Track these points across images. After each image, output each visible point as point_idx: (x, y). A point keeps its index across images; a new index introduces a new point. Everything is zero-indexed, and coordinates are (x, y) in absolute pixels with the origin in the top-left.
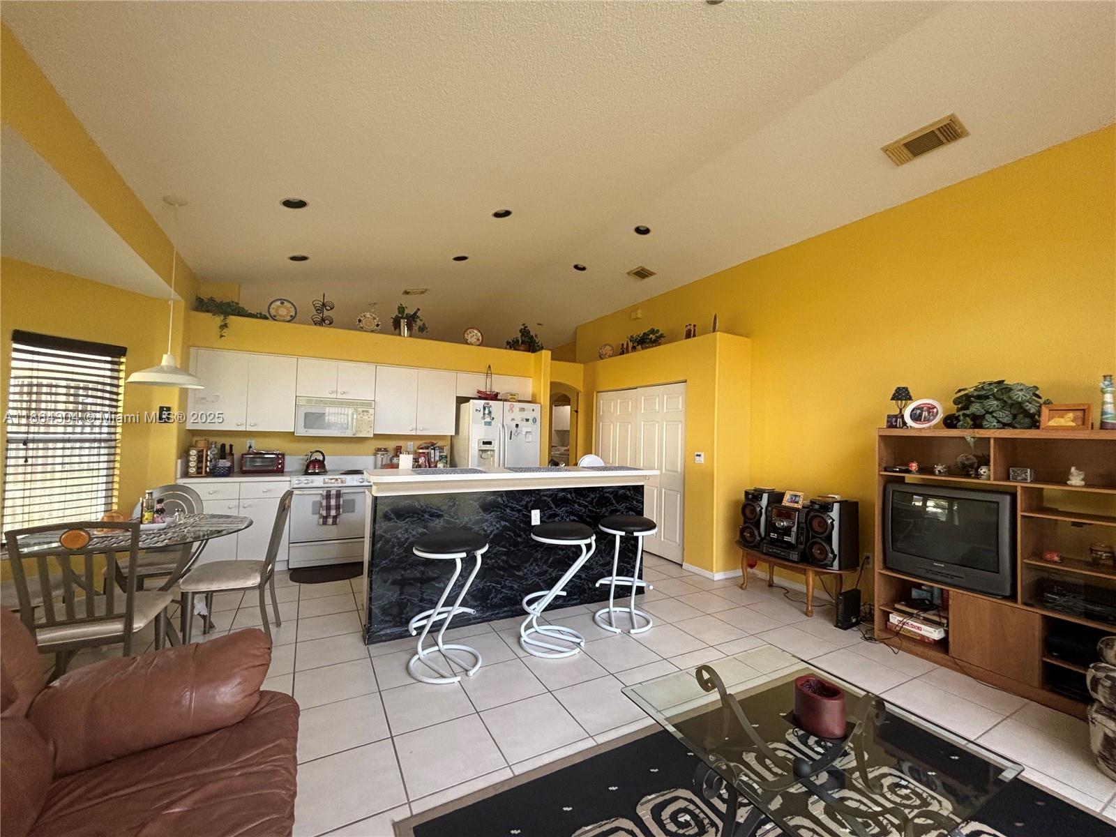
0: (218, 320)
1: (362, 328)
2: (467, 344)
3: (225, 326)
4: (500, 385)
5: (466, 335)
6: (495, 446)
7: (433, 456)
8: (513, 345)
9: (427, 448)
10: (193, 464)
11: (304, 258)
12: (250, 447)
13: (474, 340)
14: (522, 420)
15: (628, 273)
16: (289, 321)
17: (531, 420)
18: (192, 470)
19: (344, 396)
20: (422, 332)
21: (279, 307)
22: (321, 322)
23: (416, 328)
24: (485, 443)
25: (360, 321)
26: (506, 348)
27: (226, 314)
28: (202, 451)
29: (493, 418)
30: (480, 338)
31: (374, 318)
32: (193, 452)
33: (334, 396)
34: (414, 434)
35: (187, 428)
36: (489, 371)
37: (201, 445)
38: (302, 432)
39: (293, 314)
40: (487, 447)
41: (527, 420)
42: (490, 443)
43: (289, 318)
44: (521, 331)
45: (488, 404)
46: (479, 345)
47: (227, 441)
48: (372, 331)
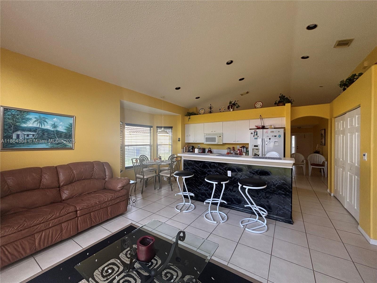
0: (188, 117)
1: (220, 111)
2: (256, 108)
3: (190, 118)
4: (267, 122)
5: (255, 105)
6: (260, 147)
7: (243, 150)
8: (278, 104)
9: (242, 148)
10: (185, 150)
11: (199, 98)
12: (199, 147)
13: (259, 106)
14: (273, 136)
15: (334, 47)
16: (203, 114)
17: (277, 136)
18: (185, 152)
19: (215, 132)
20: (238, 108)
21: (201, 111)
22: (211, 112)
23: (235, 107)
24: (255, 146)
25: (220, 109)
26: (275, 106)
27: (190, 116)
28: (186, 147)
29: (258, 136)
30: (262, 105)
31: (224, 107)
32: (185, 148)
33: (212, 132)
34: (235, 143)
35: (186, 142)
36: (261, 118)
37: (186, 146)
38: (205, 143)
39: (204, 112)
40: (256, 148)
41: (275, 136)
42: (257, 146)
43: (203, 113)
44: (280, 97)
45: (256, 131)
46: (261, 108)
47: (193, 145)
48: (223, 112)
